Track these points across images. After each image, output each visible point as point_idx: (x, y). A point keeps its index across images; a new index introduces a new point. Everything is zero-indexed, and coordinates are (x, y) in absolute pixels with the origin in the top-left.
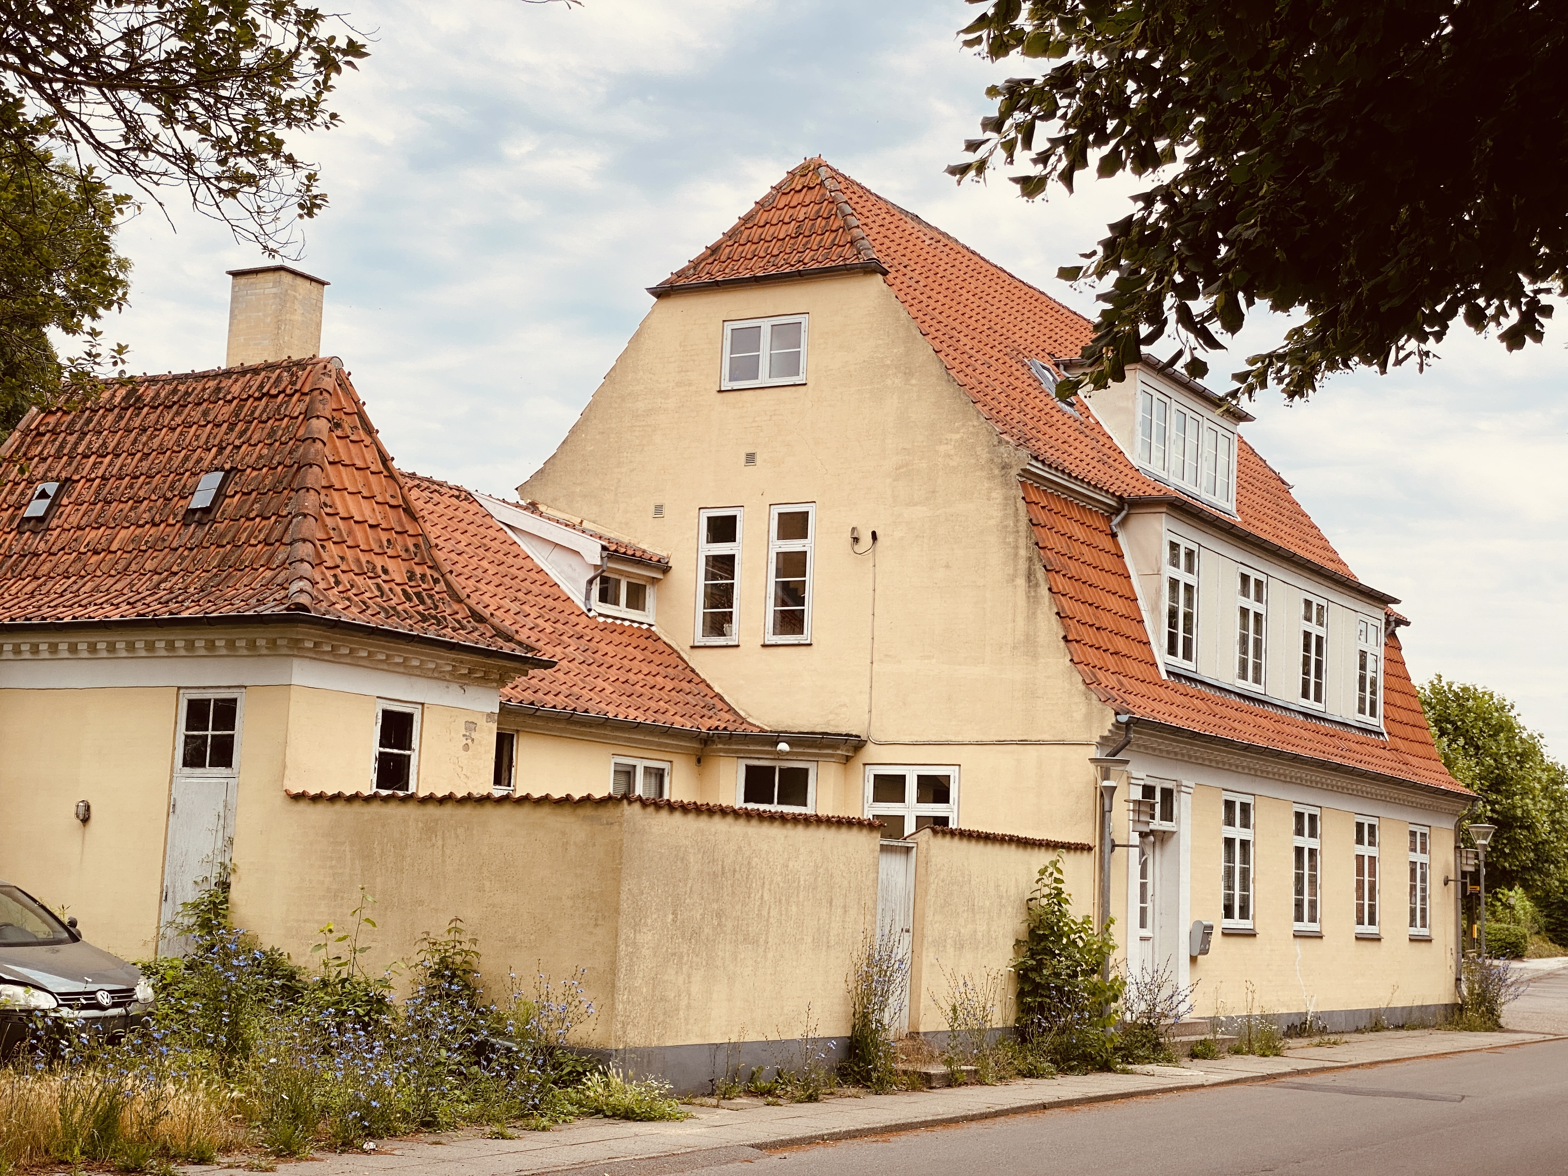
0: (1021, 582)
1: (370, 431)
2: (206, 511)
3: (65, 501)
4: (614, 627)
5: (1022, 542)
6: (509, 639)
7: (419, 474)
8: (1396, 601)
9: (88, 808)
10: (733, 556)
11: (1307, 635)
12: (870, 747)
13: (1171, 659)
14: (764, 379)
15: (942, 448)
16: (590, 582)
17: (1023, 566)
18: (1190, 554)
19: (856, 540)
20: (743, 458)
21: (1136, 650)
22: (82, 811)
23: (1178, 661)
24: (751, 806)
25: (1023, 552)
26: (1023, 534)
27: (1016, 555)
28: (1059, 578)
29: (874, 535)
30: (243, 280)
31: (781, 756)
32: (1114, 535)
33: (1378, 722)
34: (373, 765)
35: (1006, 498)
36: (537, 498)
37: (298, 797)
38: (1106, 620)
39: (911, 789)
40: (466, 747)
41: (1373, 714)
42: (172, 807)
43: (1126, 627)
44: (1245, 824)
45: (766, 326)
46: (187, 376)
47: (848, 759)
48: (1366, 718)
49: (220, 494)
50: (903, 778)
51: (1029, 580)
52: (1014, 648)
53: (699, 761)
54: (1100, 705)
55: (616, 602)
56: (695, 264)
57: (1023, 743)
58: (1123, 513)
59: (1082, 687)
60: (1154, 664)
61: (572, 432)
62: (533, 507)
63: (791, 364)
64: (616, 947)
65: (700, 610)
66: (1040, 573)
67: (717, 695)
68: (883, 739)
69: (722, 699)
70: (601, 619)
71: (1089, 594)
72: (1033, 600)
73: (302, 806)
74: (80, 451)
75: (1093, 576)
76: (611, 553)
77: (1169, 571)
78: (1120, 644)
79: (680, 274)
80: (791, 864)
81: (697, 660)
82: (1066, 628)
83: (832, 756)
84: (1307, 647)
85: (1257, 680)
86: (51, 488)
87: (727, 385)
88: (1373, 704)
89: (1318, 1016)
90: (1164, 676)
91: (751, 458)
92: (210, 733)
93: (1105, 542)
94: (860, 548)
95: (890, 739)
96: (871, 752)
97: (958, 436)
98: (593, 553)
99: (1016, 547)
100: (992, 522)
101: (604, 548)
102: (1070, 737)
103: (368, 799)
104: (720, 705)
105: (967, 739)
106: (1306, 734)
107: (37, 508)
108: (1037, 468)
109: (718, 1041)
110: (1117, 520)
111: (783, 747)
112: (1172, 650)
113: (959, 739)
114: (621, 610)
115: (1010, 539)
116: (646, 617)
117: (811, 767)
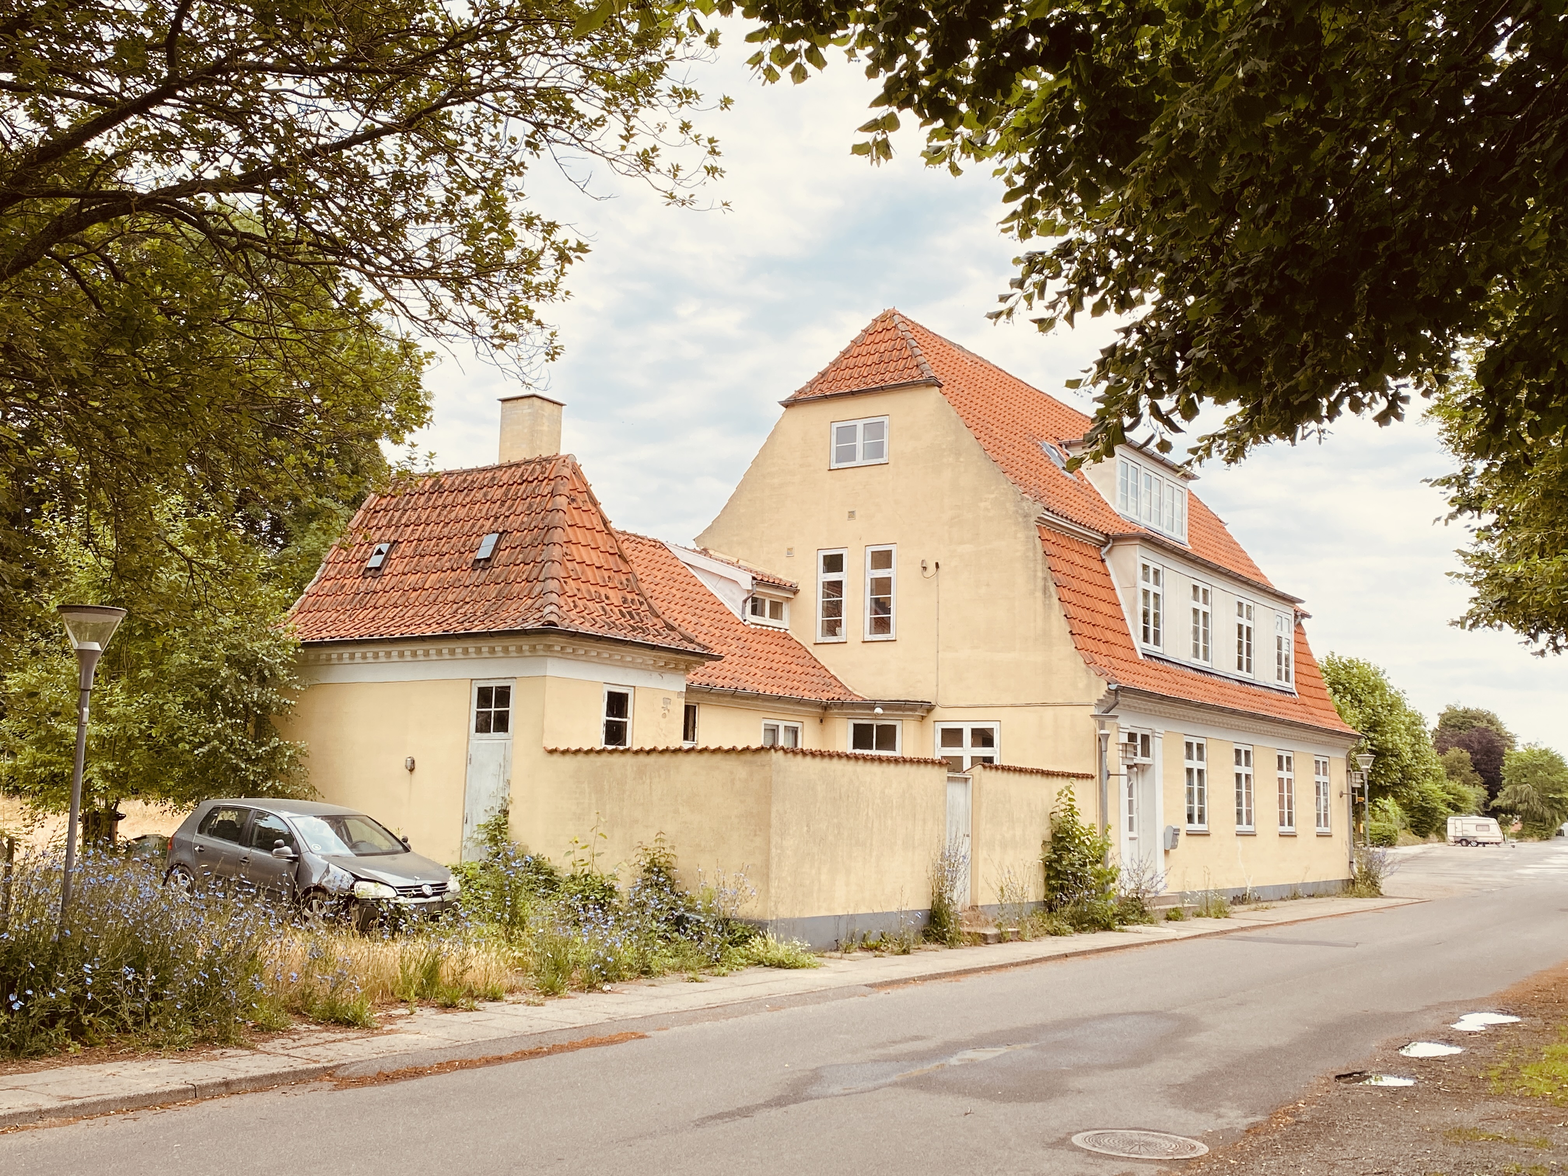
0: (1039, 594)
1: (595, 504)
2: (488, 560)
3: (394, 556)
4: (762, 632)
5: (1039, 567)
6: (691, 641)
7: (628, 531)
8: (1301, 601)
9: (413, 762)
10: (841, 582)
11: (1240, 626)
12: (937, 709)
13: (1145, 645)
14: (859, 461)
15: (982, 505)
16: (745, 601)
17: (1040, 583)
18: (1156, 572)
19: (925, 568)
20: (847, 515)
21: (1120, 640)
22: (409, 764)
23: (1151, 647)
24: (858, 751)
25: (1040, 574)
26: (1040, 561)
27: (1035, 576)
28: (1065, 591)
29: (937, 565)
30: (508, 404)
31: (877, 717)
32: (1103, 561)
33: (1291, 686)
34: (603, 729)
35: (1027, 537)
36: (707, 545)
37: (552, 752)
38: (1100, 620)
39: (967, 737)
40: (664, 715)
41: (1287, 680)
42: (469, 760)
43: (1112, 623)
44: (1200, 758)
45: (860, 424)
46: (473, 470)
47: (923, 717)
48: (1283, 683)
49: (496, 548)
50: (961, 730)
51: (1045, 592)
52: (1035, 640)
53: (821, 721)
54: (1096, 678)
55: (762, 615)
56: (811, 384)
57: (1044, 705)
58: (1109, 546)
59: (1084, 666)
60: (1133, 649)
61: (731, 500)
62: (705, 551)
63: (877, 450)
64: (769, 850)
65: (820, 619)
66: (1053, 588)
67: (832, 676)
68: (947, 704)
69: (836, 679)
70: (753, 627)
71: (1087, 602)
72: (1048, 607)
73: (556, 757)
74: (403, 522)
75: (1090, 590)
76: (758, 581)
77: (1142, 585)
78: (1110, 636)
79: (800, 392)
80: (886, 791)
81: (819, 653)
82: (1071, 625)
83: (912, 716)
84: (1240, 634)
85: (1206, 658)
86: (385, 547)
87: (834, 466)
88: (1287, 673)
89: (1254, 890)
90: (1141, 657)
91: (852, 514)
92: (493, 709)
93: (1097, 566)
94: (927, 574)
95: (952, 704)
96: (938, 714)
97: (993, 496)
98: (746, 581)
99: (1035, 571)
100: (1018, 554)
101: (754, 578)
102: (1076, 701)
103: (599, 752)
104: (834, 683)
105: (1004, 703)
106: (1241, 695)
107: (375, 561)
108: (1048, 516)
109: (840, 914)
110: (1104, 550)
111: (879, 710)
112: (1146, 638)
113: (999, 703)
114: (766, 620)
115: (1031, 565)
116: (784, 623)
117: (898, 724)
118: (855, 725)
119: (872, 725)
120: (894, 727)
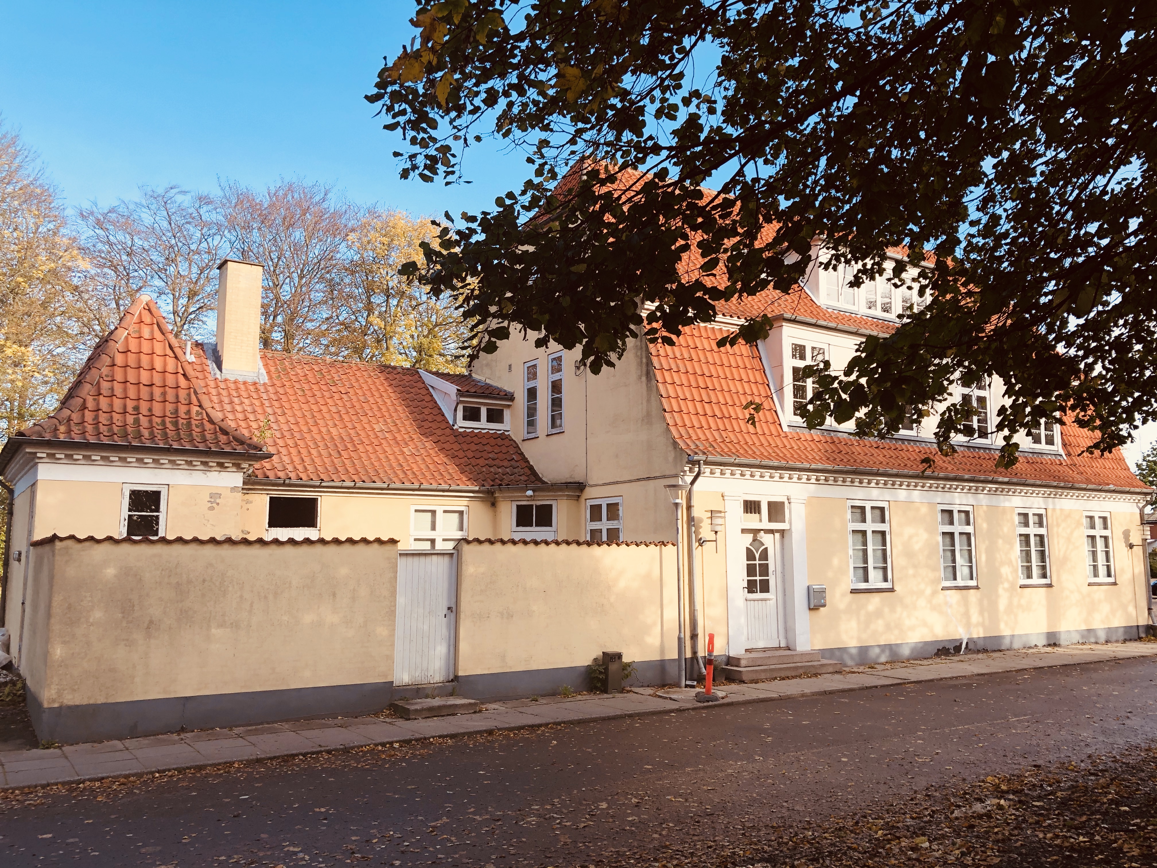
0: (644, 378)
4: (479, 434)
5: (644, 354)
6: (243, 443)
10: (536, 387)
11: (965, 396)
12: (587, 488)
13: (795, 418)
16: (457, 410)
18: (818, 351)
19: (578, 367)
25: (644, 360)
26: (644, 349)
27: (641, 362)
29: (585, 364)
32: (752, 345)
33: (1055, 448)
34: (122, 523)
39: (604, 512)
40: (211, 508)
41: (1049, 443)
43: (745, 400)
44: (880, 520)
47: (579, 497)
48: (1043, 446)
50: (600, 506)
51: (647, 378)
52: (643, 420)
53: (493, 504)
54: (680, 451)
55: (479, 420)
57: (648, 478)
59: (672, 441)
64: (49, 638)
65: (525, 420)
66: (652, 372)
67: (529, 466)
68: (592, 483)
69: (531, 468)
70: (464, 430)
76: (464, 393)
77: (792, 364)
81: (525, 448)
82: (667, 404)
83: (564, 496)
88: (1049, 437)
89: (974, 641)
90: (784, 430)
94: (579, 372)
95: (595, 482)
96: (589, 492)
98: (454, 392)
99: (641, 358)
101: (459, 390)
102: (667, 473)
105: (624, 479)
111: (530, 493)
112: (798, 412)
113: (621, 479)
114: (483, 424)
115: (639, 354)
116: (504, 426)
117: (554, 504)
118: (518, 507)
119: (532, 505)
120: (551, 506)
